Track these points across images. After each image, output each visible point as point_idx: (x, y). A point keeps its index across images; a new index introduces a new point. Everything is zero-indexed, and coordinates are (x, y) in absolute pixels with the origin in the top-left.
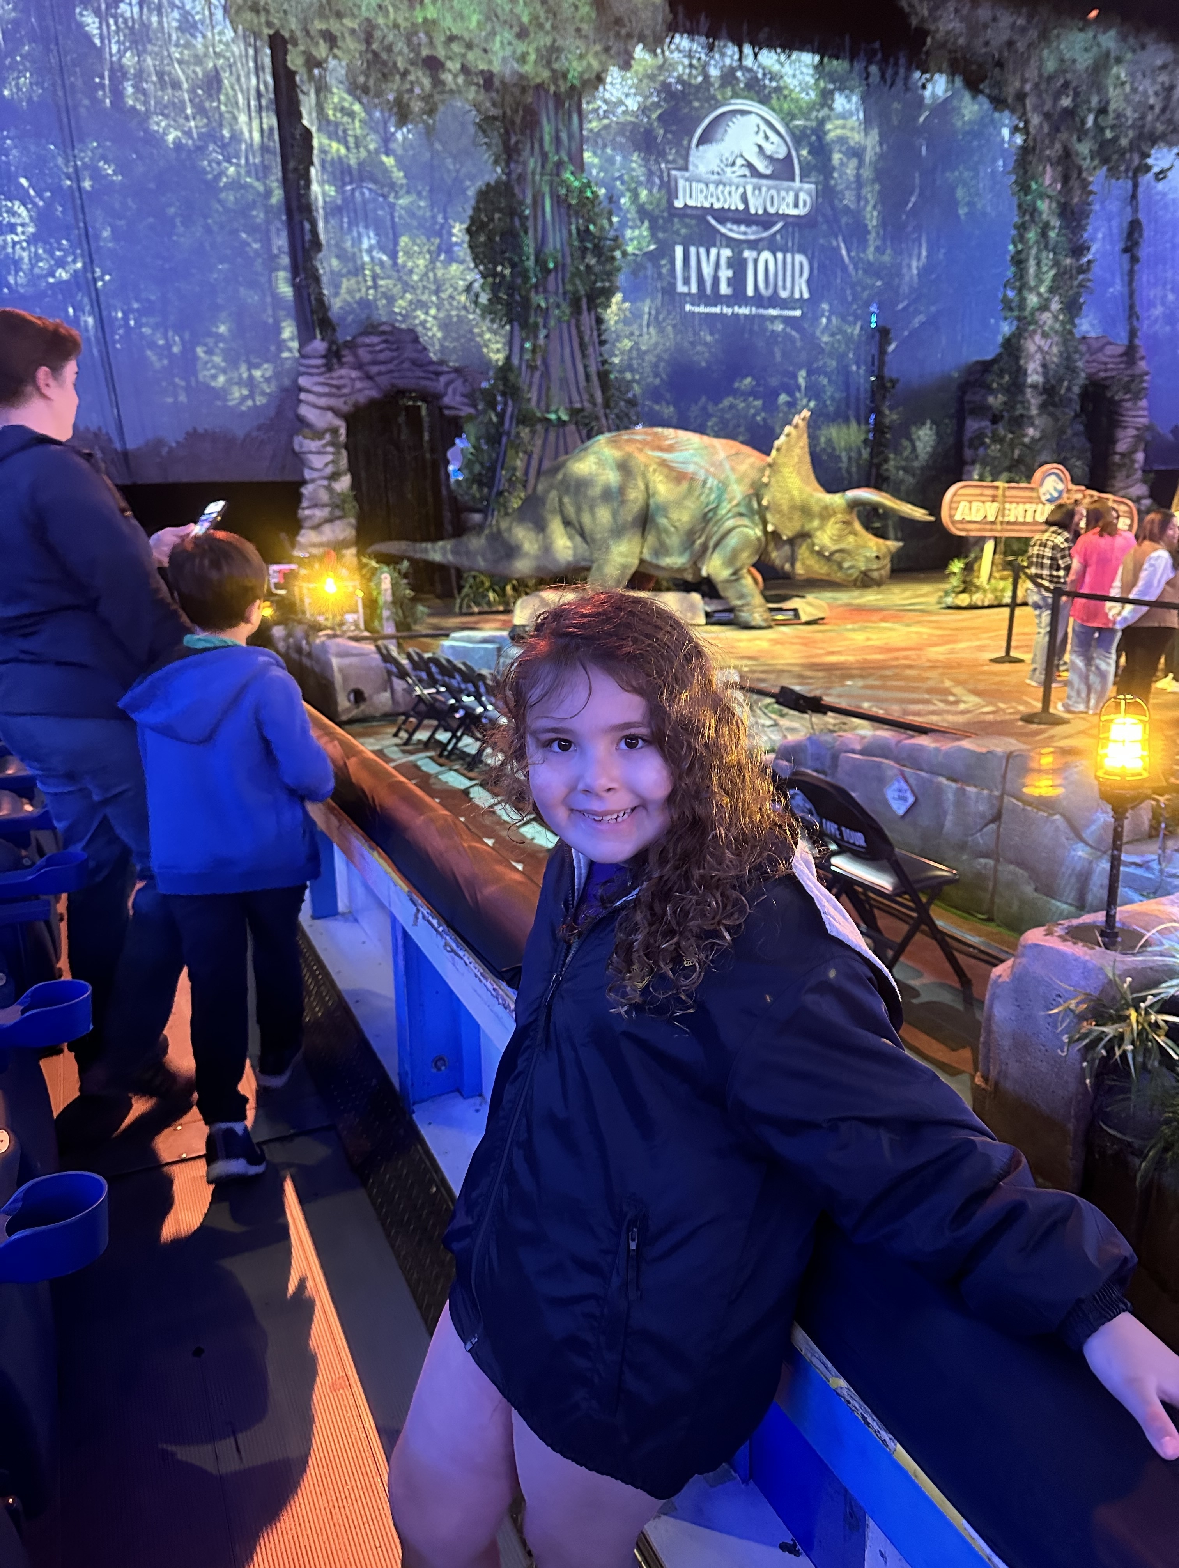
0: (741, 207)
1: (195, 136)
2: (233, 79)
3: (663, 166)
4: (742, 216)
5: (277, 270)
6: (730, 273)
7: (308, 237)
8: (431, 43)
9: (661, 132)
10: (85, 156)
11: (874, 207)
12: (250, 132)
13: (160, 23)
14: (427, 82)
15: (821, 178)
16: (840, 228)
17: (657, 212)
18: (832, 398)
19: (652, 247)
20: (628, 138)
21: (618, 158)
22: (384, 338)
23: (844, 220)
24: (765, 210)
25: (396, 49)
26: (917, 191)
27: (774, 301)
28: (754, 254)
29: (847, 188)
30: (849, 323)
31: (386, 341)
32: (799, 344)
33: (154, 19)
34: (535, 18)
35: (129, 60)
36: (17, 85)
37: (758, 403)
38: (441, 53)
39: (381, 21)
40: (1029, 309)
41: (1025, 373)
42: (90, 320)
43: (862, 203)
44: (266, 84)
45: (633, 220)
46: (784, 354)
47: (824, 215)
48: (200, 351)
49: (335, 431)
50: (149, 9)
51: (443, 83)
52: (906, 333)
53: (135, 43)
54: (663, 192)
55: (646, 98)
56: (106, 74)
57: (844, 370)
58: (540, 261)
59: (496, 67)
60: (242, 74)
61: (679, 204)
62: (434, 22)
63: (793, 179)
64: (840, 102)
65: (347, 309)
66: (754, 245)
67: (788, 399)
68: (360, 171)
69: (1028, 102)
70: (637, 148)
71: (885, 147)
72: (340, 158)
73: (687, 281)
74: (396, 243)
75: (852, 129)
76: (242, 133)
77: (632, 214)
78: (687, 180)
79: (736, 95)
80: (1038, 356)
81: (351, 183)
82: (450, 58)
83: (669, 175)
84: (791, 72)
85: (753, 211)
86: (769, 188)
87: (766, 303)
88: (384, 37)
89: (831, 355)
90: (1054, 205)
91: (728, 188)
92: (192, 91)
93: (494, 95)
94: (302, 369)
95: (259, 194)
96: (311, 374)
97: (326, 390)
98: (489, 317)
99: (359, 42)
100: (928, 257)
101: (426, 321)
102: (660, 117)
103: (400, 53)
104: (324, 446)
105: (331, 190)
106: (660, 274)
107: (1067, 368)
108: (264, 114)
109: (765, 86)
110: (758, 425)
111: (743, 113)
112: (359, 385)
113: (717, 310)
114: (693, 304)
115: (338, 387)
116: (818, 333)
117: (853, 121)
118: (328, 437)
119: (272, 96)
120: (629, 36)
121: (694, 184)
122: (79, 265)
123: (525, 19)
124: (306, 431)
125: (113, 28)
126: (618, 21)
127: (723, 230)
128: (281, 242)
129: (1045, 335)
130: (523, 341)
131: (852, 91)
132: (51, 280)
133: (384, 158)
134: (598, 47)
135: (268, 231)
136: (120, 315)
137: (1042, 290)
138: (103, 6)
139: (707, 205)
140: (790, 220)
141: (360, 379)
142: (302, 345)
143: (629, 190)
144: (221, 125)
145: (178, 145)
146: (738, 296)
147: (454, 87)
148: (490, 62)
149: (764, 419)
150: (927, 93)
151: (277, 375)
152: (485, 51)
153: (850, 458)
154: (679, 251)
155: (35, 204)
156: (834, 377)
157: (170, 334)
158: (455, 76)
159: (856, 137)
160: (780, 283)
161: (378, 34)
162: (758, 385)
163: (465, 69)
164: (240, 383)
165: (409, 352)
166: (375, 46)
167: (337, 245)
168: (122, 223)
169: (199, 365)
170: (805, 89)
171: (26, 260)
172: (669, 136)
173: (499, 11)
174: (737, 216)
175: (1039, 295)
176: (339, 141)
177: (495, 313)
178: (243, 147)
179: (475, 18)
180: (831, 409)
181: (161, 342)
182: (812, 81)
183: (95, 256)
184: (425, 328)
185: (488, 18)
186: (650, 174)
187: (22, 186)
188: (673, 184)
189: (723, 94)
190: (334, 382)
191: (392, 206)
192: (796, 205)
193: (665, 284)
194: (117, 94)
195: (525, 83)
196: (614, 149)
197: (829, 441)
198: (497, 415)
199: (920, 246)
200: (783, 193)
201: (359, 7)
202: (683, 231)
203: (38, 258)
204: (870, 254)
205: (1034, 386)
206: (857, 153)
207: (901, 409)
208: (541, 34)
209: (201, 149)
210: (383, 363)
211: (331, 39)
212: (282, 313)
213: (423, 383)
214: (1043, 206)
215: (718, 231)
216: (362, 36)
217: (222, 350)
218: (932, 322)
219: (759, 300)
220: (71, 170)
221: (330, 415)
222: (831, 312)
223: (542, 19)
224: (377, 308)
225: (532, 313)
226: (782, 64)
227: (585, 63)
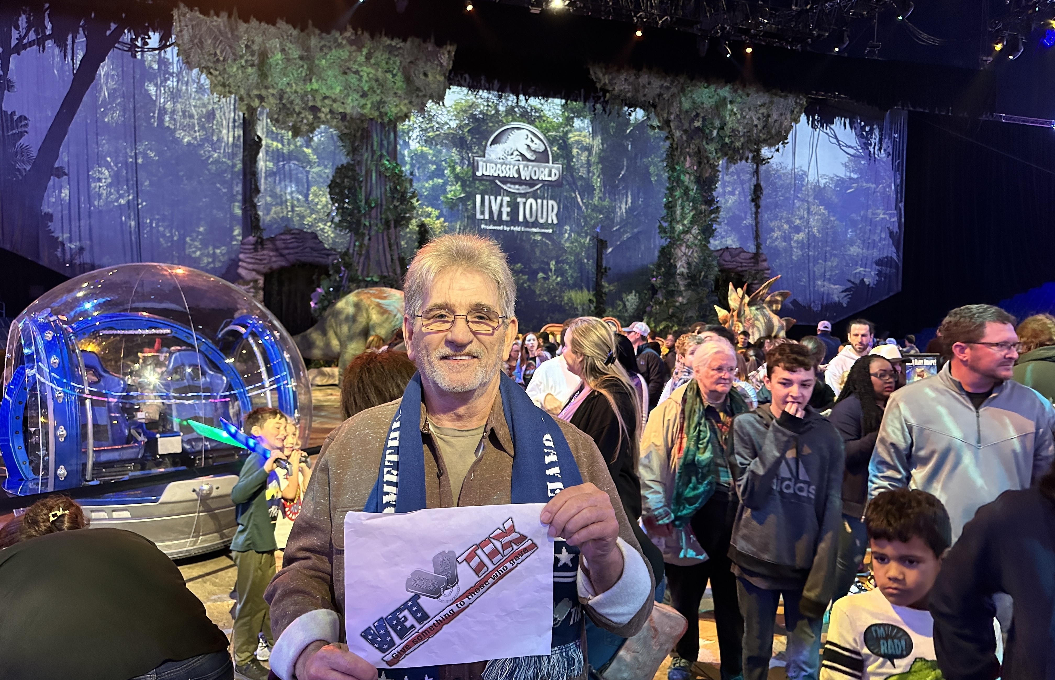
0: (516, 176)
1: (198, 139)
2: (222, 114)
3: (470, 155)
4: (516, 181)
5: (234, 202)
6: (509, 209)
7: (253, 186)
8: (314, 99)
9: (470, 138)
10: (140, 148)
11: (598, 177)
12: (228, 137)
13: (187, 89)
14: (311, 117)
15: (565, 161)
16: (577, 188)
17: (466, 178)
18: (572, 276)
19: (463, 195)
20: (449, 141)
21: (444, 151)
22: (293, 236)
23: (579, 183)
24: (531, 177)
25: (295, 103)
26: (625, 168)
27: (535, 224)
28: (524, 200)
29: (581, 167)
30: (583, 237)
31: (295, 238)
32: (550, 247)
33: (184, 88)
34: (371, 88)
35: (169, 105)
36: (112, 117)
37: (526, 277)
38: (319, 104)
39: (288, 90)
40: (677, 233)
41: (675, 267)
42: (133, 223)
43: (591, 175)
44: (239, 116)
45: (452, 181)
46: (541, 252)
47: (567, 181)
48: (188, 239)
49: (256, 281)
50: (182, 84)
51: (319, 118)
52: (618, 243)
53: (173, 98)
54: (470, 168)
55: (461, 121)
56: (157, 112)
57: (579, 262)
58: (367, 202)
59: (348, 111)
60: (227, 111)
61: (479, 174)
62: (316, 90)
63: (548, 162)
64: (577, 123)
65: (274, 221)
66: (524, 195)
67: (544, 276)
68: (289, 155)
69: (672, 124)
70: (455, 146)
71: (605, 145)
72: (278, 150)
73: (483, 213)
74: (308, 189)
75: (585, 136)
76: (223, 138)
77: (452, 178)
78: (484, 162)
79: (514, 120)
80: (684, 258)
81: (283, 161)
82: (324, 107)
83: (473, 160)
84: (548, 108)
85: (523, 178)
86: (533, 167)
87: (530, 225)
88: (289, 97)
89: (571, 253)
90: (692, 178)
91: (508, 167)
92: (200, 119)
93: (346, 123)
94: (242, 250)
95: (229, 166)
96: (245, 253)
97: (253, 261)
98: (338, 228)
99: (276, 99)
100: (631, 203)
101: (324, 229)
102: (469, 131)
103: (297, 104)
104: (250, 288)
105: (270, 165)
106: (467, 209)
107: (704, 265)
108: (236, 130)
109: (532, 115)
110: (525, 288)
111: (518, 129)
112: (274, 259)
113: (501, 228)
114: (486, 225)
115: (260, 260)
116: (563, 242)
117: (585, 133)
118: (252, 284)
119: (241, 121)
120: (425, 96)
121: (488, 164)
122: (131, 197)
123: (366, 89)
124: (241, 281)
125: (163, 92)
126: (418, 89)
127: (505, 187)
128: (238, 188)
129: (688, 247)
130: (356, 241)
131: (585, 117)
132: (116, 204)
133: (305, 149)
134: (406, 101)
135: (232, 183)
136: (148, 221)
137: (686, 222)
138: (159, 82)
139: (496, 175)
140: (546, 183)
141: (276, 256)
142: (243, 238)
143: (449, 166)
144: (212, 135)
145: (189, 143)
146: (514, 220)
147: (325, 120)
148: (345, 108)
149: (529, 286)
150: (632, 118)
151: (228, 252)
152: (343, 103)
153: (583, 309)
154: (478, 197)
155: (113, 170)
156: (573, 265)
157: (174, 231)
158: (326, 115)
159: (588, 141)
160: (539, 215)
161: (286, 96)
162: (525, 268)
163: (331, 112)
164: (208, 255)
165: (310, 243)
166: (284, 101)
167: (271, 190)
168: (155, 179)
169: (187, 246)
170: (556, 116)
171: (105, 195)
172: (474, 140)
173: (352, 85)
174: (513, 180)
175: (683, 225)
176: (278, 142)
177: (342, 227)
178: (223, 144)
179: (338, 89)
180: (571, 282)
181: (168, 235)
182: (560, 113)
183: (140, 194)
184: (323, 232)
185: (345, 89)
186: (462, 159)
187: (107, 161)
188: (476, 164)
189: (507, 120)
190: (259, 257)
191: (308, 172)
192: (550, 175)
193: (469, 214)
194: (161, 120)
195: (363, 118)
196: (442, 146)
197: (570, 299)
198: (340, 277)
199: (627, 197)
200: (542, 169)
201: (277, 84)
202: (481, 188)
203: (111, 193)
204: (596, 200)
205: (682, 274)
206: (588, 149)
207: (616, 284)
208: (375, 95)
209: (201, 146)
210: (293, 248)
211: (261, 98)
212: (235, 223)
213: (317, 259)
214: (686, 179)
215: (502, 188)
216: (278, 97)
217: (200, 239)
218: (635, 237)
219: (526, 223)
220: (133, 154)
221: (254, 273)
222: (571, 230)
223: (376, 88)
224: (293, 221)
225: (362, 227)
226: (542, 104)
227: (398, 109)
